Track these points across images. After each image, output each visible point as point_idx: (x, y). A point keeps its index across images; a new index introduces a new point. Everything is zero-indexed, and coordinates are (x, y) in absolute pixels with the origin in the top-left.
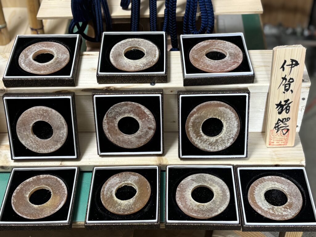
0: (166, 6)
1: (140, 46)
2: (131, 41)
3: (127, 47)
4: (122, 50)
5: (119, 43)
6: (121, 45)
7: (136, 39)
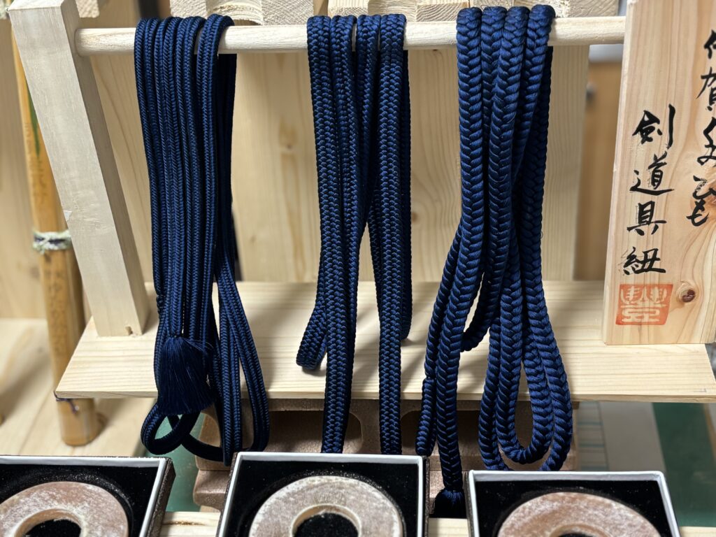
0: (427, 370)
1: (345, 505)
2: (317, 486)
3: (304, 506)
4: (288, 516)
5: (282, 493)
6: (286, 500)
7: (333, 479)
